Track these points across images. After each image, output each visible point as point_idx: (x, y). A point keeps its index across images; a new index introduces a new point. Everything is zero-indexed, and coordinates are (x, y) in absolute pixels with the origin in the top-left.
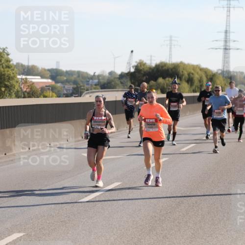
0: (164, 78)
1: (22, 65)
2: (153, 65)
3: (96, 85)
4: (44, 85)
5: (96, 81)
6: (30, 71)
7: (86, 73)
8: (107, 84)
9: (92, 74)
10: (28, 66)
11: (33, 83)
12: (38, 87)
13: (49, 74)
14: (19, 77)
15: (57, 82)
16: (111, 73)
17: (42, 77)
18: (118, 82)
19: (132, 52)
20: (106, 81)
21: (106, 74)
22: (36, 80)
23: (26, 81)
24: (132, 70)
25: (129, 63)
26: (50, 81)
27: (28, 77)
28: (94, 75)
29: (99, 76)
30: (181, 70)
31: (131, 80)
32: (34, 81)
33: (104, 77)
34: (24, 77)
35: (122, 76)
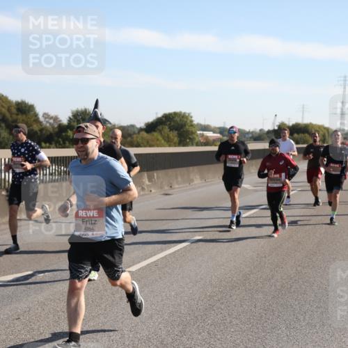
0: (298, 133)
1: (201, 125)
2: (291, 124)
3: (251, 138)
4: (215, 138)
5: (250, 135)
6: (206, 128)
7: (244, 131)
8: (258, 137)
9: (248, 130)
10: (205, 126)
11: (207, 137)
12: (211, 139)
13: (218, 131)
14: (199, 132)
15: (223, 136)
16: (261, 130)
17: (214, 132)
18: (265, 136)
19: (276, 115)
20: (257, 135)
21: (258, 130)
22: (210, 134)
23: (203, 135)
24: (276, 128)
25: (274, 123)
26: (219, 135)
27: (205, 133)
28: (249, 132)
29: (252, 132)
30: (310, 128)
31: (275, 135)
32: (208, 135)
33: (256, 133)
34: (201, 132)
35: (269, 132)
